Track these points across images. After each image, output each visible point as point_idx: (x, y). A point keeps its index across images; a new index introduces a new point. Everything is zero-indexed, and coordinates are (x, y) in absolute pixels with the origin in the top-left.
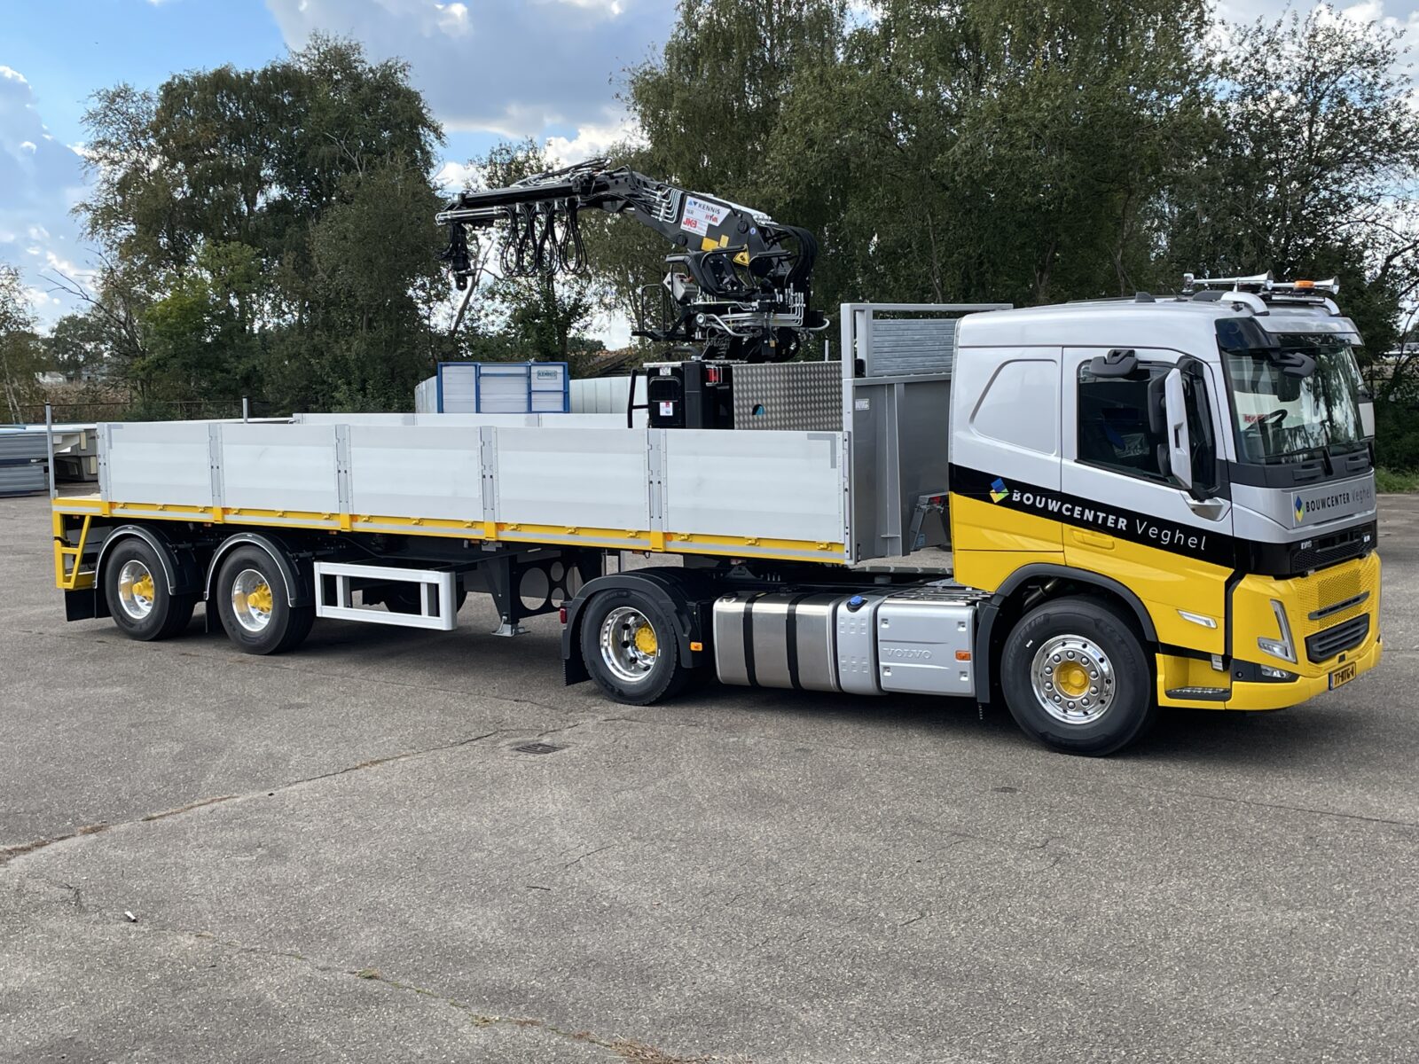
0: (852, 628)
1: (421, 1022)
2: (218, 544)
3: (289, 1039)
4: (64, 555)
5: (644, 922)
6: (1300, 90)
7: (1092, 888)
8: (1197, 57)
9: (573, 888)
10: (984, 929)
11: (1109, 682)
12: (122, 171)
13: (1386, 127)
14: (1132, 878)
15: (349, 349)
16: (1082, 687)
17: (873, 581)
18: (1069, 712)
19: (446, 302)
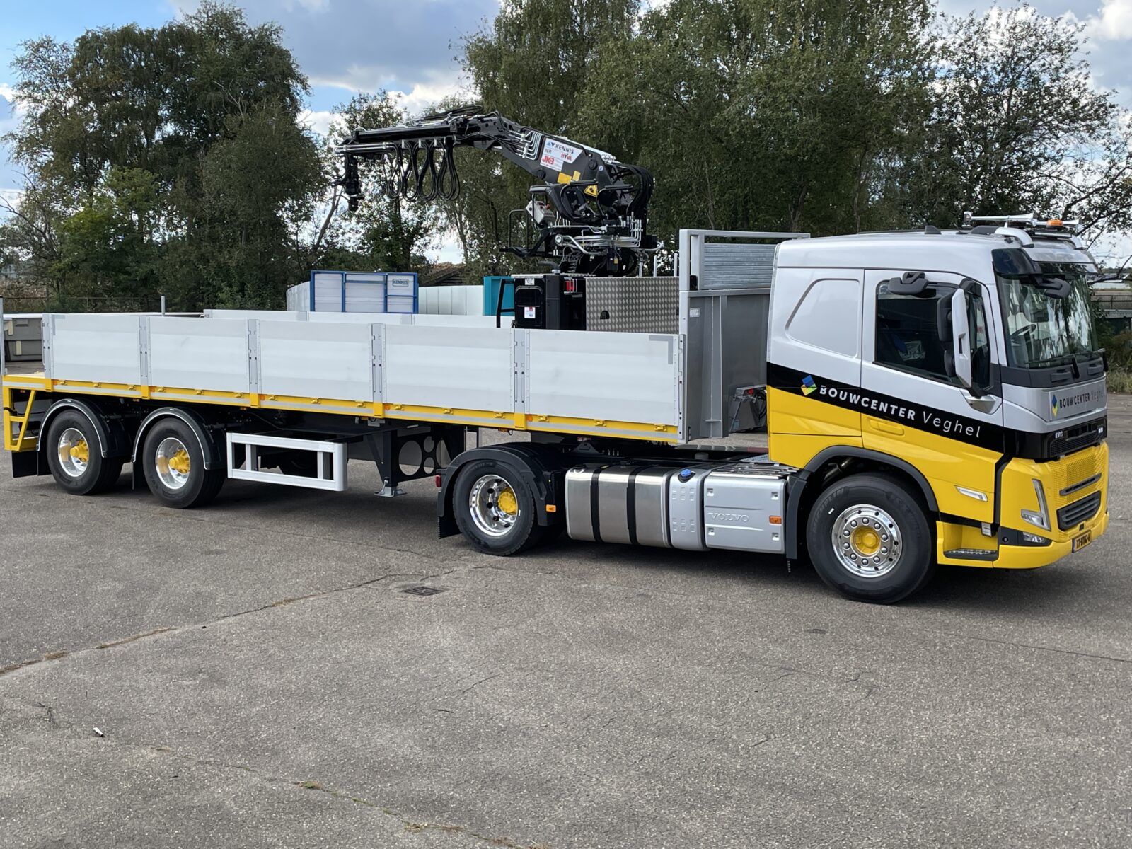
0: (682, 495)
1: (361, 828)
2: (144, 416)
3: (250, 842)
4: (11, 422)
5: (537, 741)
6: (1002, 70)
7: (903, 716)
8: (922, 42)
9: (471, 711)
10: (821, 750)
11: (896, 543)
12: (44, 107)
13: (1068, 102)
14: (934, 707)
15: (230, 258)
16: (874, 548)
17: (694, 457)
18: (862, 568)
19: (310, 222)
